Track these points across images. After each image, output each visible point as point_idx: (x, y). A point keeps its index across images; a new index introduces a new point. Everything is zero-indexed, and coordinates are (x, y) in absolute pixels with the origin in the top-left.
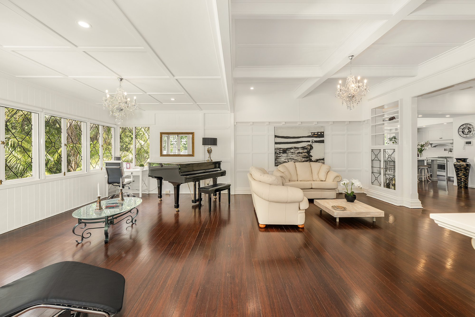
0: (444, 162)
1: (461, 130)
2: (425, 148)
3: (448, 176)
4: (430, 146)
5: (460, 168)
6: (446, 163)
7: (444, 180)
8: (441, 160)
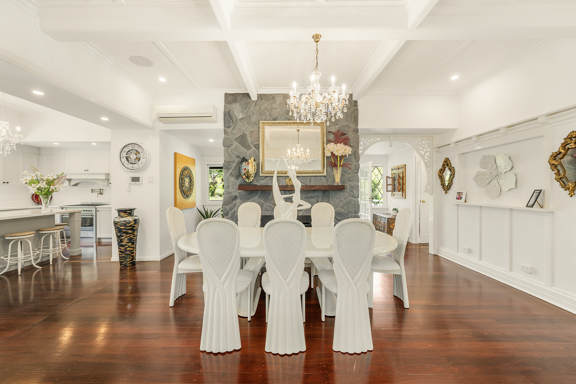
0: (91, 213)
1: (124, 154)
2: (56, 188)
3: (98, 237)
4: (66, 183)
5: (124, 229)
6: (94, 214)
7: (91, 245)
8: (87, 209)
